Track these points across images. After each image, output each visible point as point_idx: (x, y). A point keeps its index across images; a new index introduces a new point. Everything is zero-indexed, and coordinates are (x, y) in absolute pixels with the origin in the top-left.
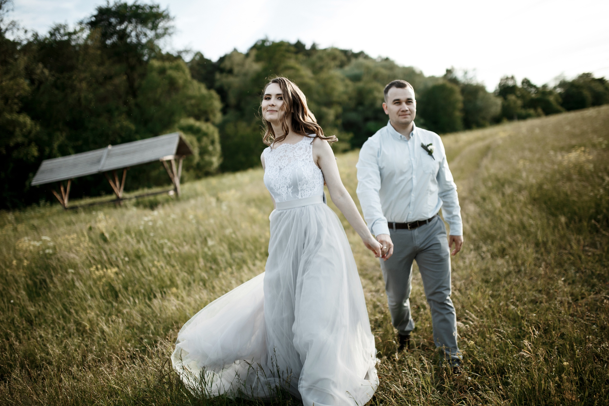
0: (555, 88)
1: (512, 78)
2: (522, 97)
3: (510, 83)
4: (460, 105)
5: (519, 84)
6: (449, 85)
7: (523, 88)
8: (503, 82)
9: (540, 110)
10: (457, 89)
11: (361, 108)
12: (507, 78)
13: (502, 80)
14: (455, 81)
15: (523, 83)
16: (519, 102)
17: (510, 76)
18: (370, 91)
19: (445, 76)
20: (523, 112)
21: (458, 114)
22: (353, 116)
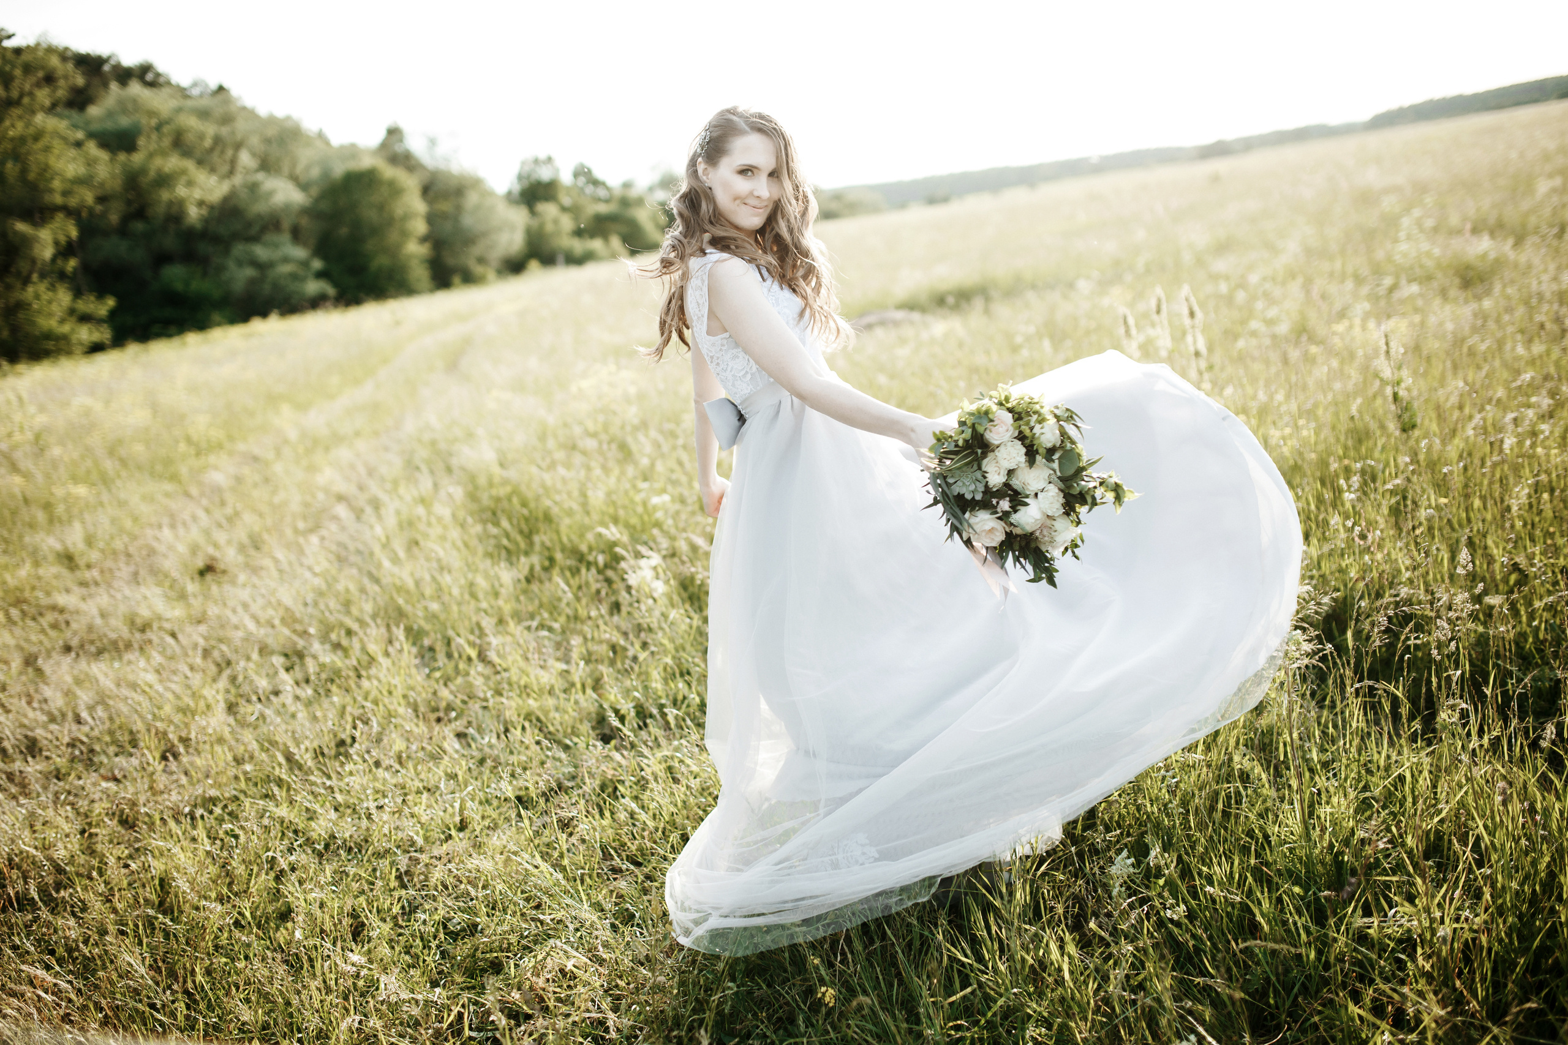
0: (651, 189)
1: (549, 160)
2: (573, 210)
3: (545, 174)
4: (420, 227)
5: (566, 178)
6: (389, 172)
7: (575, 185)
8: (527, 168)
9: (616, 242)
10: (411, 184)
11: (139, 226)
12: (536, 161)
13: (523, 163)
14: (405, 161)
15: (576, 175)
16: (567, 223)
17: (542, 156)
18: (164, 180)
19: (384, 146)
20: (578, 246)
21: (415, 250)
22: (116, 248)
